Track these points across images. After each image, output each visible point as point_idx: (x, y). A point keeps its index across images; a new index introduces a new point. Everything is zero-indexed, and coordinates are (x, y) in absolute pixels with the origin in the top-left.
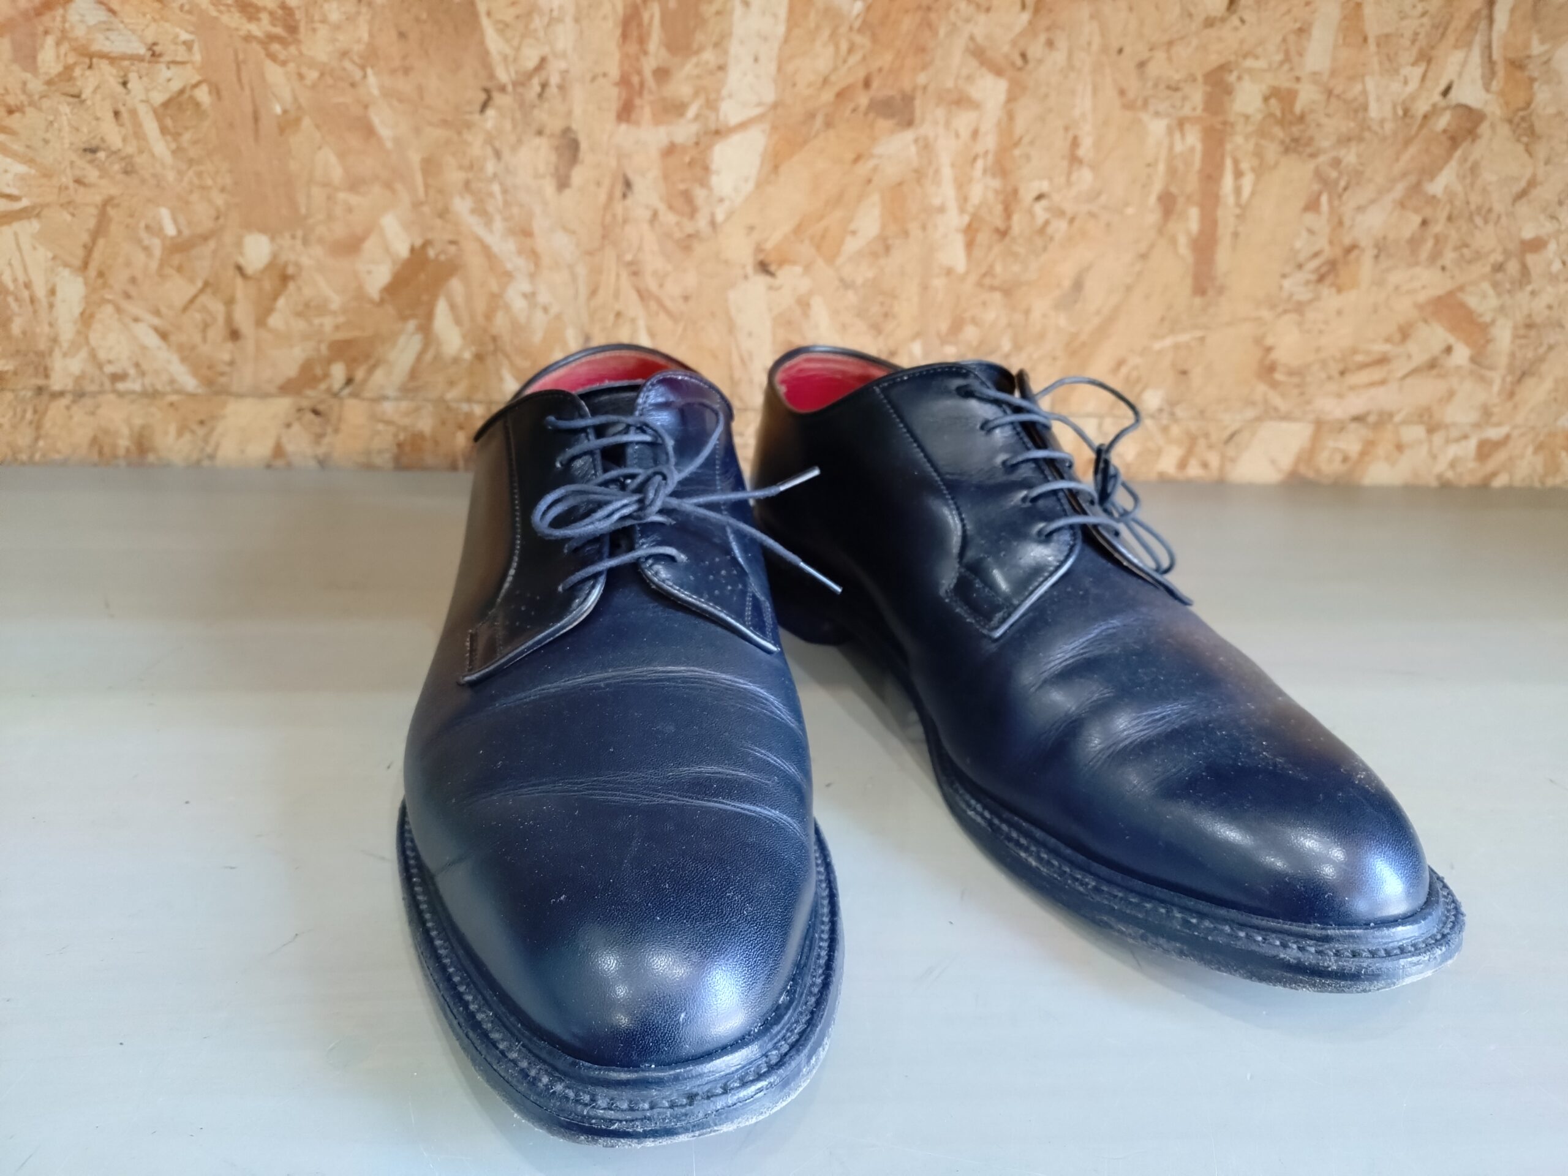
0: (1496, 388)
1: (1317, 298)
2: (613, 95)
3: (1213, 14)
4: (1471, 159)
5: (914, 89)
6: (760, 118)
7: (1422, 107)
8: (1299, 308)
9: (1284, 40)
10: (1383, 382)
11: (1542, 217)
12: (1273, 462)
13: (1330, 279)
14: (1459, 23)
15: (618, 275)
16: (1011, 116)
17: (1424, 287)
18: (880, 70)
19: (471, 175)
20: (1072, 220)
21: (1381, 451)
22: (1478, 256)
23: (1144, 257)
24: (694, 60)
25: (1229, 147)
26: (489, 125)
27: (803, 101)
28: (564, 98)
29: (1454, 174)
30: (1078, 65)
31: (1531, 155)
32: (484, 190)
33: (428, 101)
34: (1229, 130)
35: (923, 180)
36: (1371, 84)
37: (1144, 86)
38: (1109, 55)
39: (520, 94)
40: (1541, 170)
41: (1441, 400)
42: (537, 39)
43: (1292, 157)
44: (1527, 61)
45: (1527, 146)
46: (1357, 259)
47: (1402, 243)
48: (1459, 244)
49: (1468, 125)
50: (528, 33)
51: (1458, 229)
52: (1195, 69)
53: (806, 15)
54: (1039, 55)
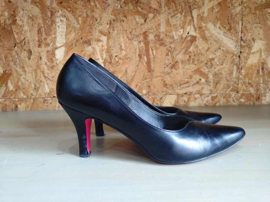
0: (212, 86)
1: (172, 71)
2: (37, 43)
3: (142, 23)
4: (196, 45)
5: (90, 39)
6: (63, 45)
7: (184, 36)
8: (169, 73)
9: (156, 27)
10: (189, 86)
11: (212, 54)
12: (171, 103)
13: (174, 68)
14: (187, 21)
15: (40, 74)
16: (108, 42)
17: (192, 68)
18: (84, 36)
19: (13, 58)
20: (123, 60)
21: (192, 99)
22: (202, 62)
23: (137, 66)
24: (51, 36)
25: (150, 46)
26: (16, 49)
27: (71, 42)
28: (29, 44)
29: (193, 47)
30: (119, 33)
31: (207, 43)
32: (15, 61)
33: (5, 46)
34: (149, 42)
35: (94, 54)
36: (174, 33)
37: (132, 36)
38: (124, 31)
39: (21, 44)
40: (210, 46)
41: (201, 89)
42: (23, 35)
43: (162, 46)
44: (202, 27)
45: (206, 42)
46: (178, 64)
47: (186, 60)
48: (197, 60)
49: (194, 39)
50: (22, 34)
51: (197, 57)
52: (140, 33)
53: (69, 28)
54: (112, 32)
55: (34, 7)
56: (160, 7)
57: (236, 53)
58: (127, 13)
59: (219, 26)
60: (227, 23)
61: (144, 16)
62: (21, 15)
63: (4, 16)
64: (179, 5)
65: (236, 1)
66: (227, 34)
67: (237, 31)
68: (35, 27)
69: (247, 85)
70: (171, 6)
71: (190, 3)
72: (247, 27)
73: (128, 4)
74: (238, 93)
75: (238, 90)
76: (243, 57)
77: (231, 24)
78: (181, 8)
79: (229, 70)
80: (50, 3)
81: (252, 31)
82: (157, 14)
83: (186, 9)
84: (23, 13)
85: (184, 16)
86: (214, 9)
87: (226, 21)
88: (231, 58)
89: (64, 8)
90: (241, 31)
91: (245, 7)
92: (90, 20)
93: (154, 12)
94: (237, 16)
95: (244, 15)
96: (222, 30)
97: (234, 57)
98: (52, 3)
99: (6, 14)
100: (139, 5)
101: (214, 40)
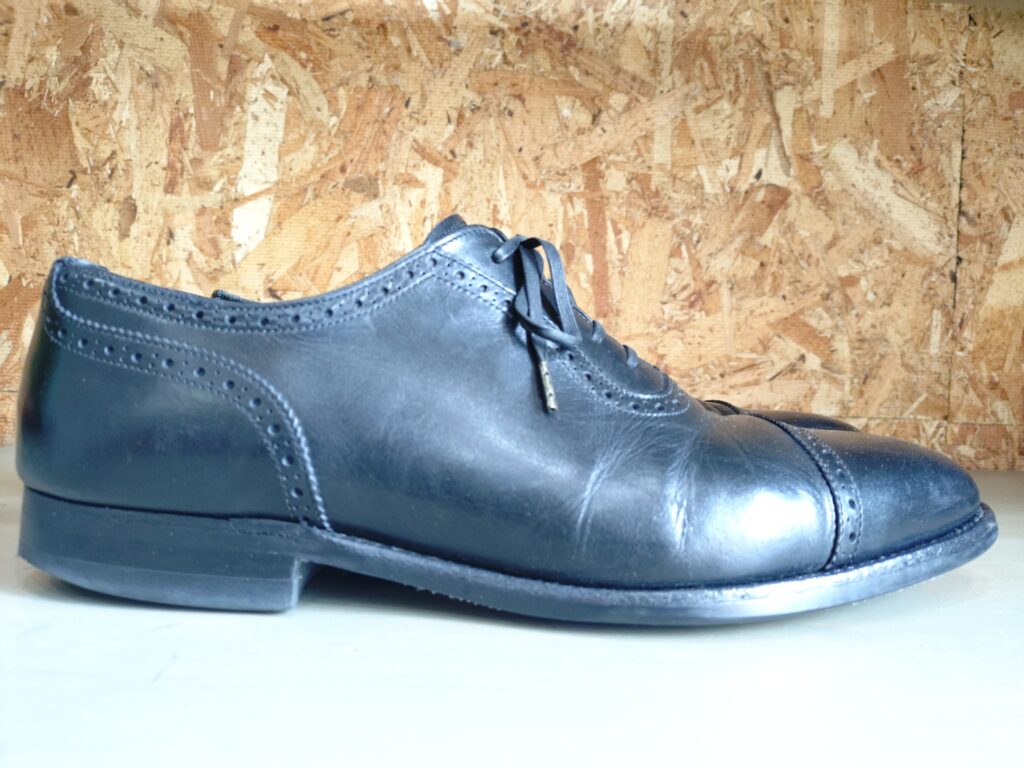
0: (847, 388)
1: (691, 319)
2: (161, 176)
3: (583, 126)
5: (377, 174)
6: (267, 191)
7: (743, 187)
8: (679, 327)
9: (635, 142)
10: (756, 383)
11: (850, 261)
13: (697, 308)
14: (757, 131)
17: (772, 311)
18: (352, 161)
19: (57, 229)
22: (808, 289)
24: (220, 153)
25: (607, 213)
26: (73, 195)
27: (297, 180)
28: (127, 179)
29: (777, 231)
30: (492, 159)
31: (831, 219)
32: (66, 239)
33: (30, 179)
34: (605, 200)
35: (388, 233)
36: (703, 170)
37: (541, 171)
38: (512, 151)
39: (96, 175)
40: (841, 229)
41: (806, 397)
42: (110, 140)
43: (656, 219)
44: (811, 156)
45: (826, 211)
46: (717, 290)
47: (749, 279)
48: (792, 280)
49: (780, 198)
50: (104, 136)
51: (789, 269)
52: (575, 161)
53: (298, 126)
54: (464, 153)
55: (167, 37)
56: (654, 72)
57: (940, 262)
58: (526, 85)
59: (876, 157)
60: (908, 148)
61: (593, 100)
62: (112, 63)
63: (40, 63)
64: (727, 68)
65: (940, 70)
66: (906, 189)
67: (945, 179)
68: (162, 112)
69: (983, 389)
70: (697, 72)
71: (768, 63)
72: (980, 166)
73: (534, 51)
74: (950, 422)
75: (949, 408)
76: (968, 280)
77: (921, 150)
78: (733, 81)
79: (915, 328)
80: (231, 26)
81: (1000, 183)
82: (643, 95)
83: (751, 86)
84: (119, 58)
85: (745, 110)
86: (859, 92)
87: (903, 138)
88: (922, 283)
89: (285, 48)
90: (958, 181)
91: (971, 90)
92: (380, 100)
93: (632, 88)
94: (943, 124)
95: (969, 120)
96: (888, 172)
97: (933, 279)
98: (237, 26)
99: (52, 54)
100: (575, 59)
101: (856, 209)
